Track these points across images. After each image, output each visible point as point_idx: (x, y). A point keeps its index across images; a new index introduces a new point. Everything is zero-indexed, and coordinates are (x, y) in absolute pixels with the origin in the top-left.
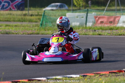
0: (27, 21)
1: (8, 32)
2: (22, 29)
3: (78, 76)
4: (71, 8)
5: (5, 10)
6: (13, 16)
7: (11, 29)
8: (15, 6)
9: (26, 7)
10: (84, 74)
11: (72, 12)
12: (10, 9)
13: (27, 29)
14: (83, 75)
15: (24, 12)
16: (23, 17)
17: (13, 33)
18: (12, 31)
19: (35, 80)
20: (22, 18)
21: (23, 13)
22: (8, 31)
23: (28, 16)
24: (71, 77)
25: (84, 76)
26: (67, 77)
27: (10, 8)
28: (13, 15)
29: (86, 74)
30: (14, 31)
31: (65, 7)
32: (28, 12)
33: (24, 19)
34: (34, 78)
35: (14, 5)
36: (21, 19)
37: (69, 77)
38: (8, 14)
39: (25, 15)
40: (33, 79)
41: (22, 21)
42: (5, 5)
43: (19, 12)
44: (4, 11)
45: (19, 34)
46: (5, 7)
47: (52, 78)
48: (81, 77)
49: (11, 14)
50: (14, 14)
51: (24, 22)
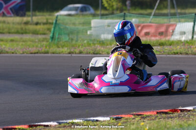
0: (29, 33)
2: (22, 45)
3: (108, 119)
4: (98, 12)
6: (8, 25)
7: (4, 46)
8: (11, 9)
9: (29, 10)
10: (117, 116)
11: (101, 18)
12: (3, 15)
13: (29, 46)
14: (115, 116)
15: (25, 19)
16: (23, 26)
17: (7, 52)
18: (5, 49)
19: (40, 125)
20: (22, 29)
21: (23, 20)
23: (31, 24)
24: (97, 121)
25: (117, 119)
26: (90, 120)
27: (3, 13)
28: (8, 23)
29: (120, 116)
30: (9, 49)
31: (90, 10)
32: (32, 19)
33: (26, 29)
34: (39, 122)
35: (9, 8)
36: (20, 30)
37: (93, 121)
38: (0, 22)
39: (26, 23)
40: (36, 124)
41: (22, 33)
43: (18, 19)
45: (16, 53)
47: (66, 122)
48: (112, 121)
49: (4, 22)
50: (9, 21)
51: (24, 35)
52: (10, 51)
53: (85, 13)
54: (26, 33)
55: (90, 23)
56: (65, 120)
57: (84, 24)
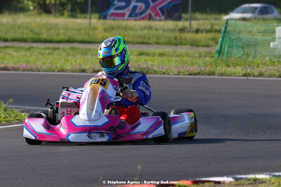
0: (186, 44)
1: (145, 69)
2: (176, 61)
5: (138, 18)
6: (156, 33)
7: (150, 63)
9: (186, 11)
12: (150, 18)
13: (187, 63)
15: (181, 24)
16: (177, 34)
17: (156, 72)
18: (154, 67)
19: (209, 181)
20: (176, 38)
21: (177, 26)
22: (145, 66)
23: (188, 32)
27: (150, 15)
28: (157, 29)
30: (158, 68)
31: (272, 12)
32: (190, 25)
33: (181, 38)
34: (206, 177)
35: (158, 8)
36: (172, 40)
38: (145, 28)
39: (182, 30)
40: (204, 179)
41: (176, 45)
42: (138, 8)
43: (170, 24)
44: (136, 20)
45: (169, 74)
46: (137, 11)
47: (246, 178)
49: (150, 28)
50: (158, 27)
51: (179, 46)
52: (160, 70)
53: (266, 16)
54: (181, 44)
55: (274, 32)
56: (245, 174)
57: (265, 32)
